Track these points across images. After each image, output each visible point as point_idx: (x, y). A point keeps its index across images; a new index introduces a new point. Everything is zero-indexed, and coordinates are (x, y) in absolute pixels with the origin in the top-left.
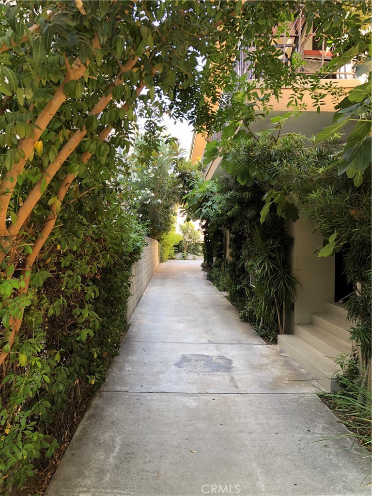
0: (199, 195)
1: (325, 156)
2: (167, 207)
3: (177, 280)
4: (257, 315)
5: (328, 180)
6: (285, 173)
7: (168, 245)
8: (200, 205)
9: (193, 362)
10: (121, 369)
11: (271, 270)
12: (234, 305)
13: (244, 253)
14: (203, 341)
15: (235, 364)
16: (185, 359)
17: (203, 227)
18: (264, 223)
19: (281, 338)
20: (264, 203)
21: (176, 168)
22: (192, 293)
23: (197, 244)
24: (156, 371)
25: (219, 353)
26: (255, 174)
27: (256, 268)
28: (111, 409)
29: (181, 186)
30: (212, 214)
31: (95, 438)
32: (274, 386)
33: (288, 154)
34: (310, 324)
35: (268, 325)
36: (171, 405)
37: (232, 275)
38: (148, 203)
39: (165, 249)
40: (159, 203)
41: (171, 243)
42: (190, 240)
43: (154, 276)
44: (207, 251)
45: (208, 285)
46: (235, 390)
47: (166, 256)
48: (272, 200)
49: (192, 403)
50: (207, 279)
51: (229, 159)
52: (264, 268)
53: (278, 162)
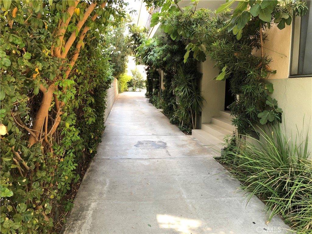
0: (146, 48)
1: (221, 22)
2: (123, 57)
3: (130, 103)
4: (180, 120)
5: (223, 35)
6: (199, 32)
7: (124, 82)
8: (146, 54)
9: (144, 144)
10: (104, 149)
11: (188, 93)
12: (166, 116)
13: (173, 83)
14: (149, 134)
15: (168, 145)
16: (140, 143)
17: (146, 70)
18: (186, 63)
19: (194, 131)
20: (186, 51)
21: (131, 30)
22: (141, 110)
23: (142, 82)
24: (124, 149)
25: (159, 140)
26: (181, 33)
27: (180, 92)
28: (101, 167)
29: (133, 42)
30: (154, 59)
31: (95, 180)
32: (190, 154)
33: (200, 21)
34: (210, 123)
35: (186, 125)
36: (135, 164)
37: (165, 98)
38: (111, 53)
39: (122, 85)
40: (119, 53)
41: (125, 81)
42: (138, 79)
43: (116, 100)
44: (149, 86)
45: (150, 105)
46: (169, 156)
47: (122, 89)
48: (191, 49)
49: (146, 163)
50: (149, 102)
51: (166, 24)
52: (185, 91)
53: (195, 26)
